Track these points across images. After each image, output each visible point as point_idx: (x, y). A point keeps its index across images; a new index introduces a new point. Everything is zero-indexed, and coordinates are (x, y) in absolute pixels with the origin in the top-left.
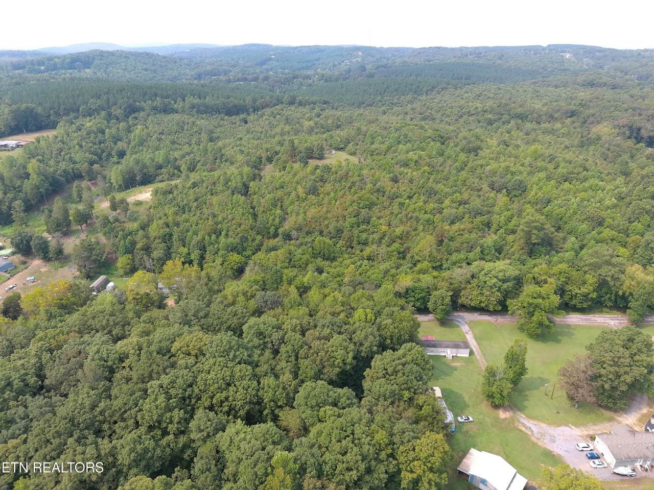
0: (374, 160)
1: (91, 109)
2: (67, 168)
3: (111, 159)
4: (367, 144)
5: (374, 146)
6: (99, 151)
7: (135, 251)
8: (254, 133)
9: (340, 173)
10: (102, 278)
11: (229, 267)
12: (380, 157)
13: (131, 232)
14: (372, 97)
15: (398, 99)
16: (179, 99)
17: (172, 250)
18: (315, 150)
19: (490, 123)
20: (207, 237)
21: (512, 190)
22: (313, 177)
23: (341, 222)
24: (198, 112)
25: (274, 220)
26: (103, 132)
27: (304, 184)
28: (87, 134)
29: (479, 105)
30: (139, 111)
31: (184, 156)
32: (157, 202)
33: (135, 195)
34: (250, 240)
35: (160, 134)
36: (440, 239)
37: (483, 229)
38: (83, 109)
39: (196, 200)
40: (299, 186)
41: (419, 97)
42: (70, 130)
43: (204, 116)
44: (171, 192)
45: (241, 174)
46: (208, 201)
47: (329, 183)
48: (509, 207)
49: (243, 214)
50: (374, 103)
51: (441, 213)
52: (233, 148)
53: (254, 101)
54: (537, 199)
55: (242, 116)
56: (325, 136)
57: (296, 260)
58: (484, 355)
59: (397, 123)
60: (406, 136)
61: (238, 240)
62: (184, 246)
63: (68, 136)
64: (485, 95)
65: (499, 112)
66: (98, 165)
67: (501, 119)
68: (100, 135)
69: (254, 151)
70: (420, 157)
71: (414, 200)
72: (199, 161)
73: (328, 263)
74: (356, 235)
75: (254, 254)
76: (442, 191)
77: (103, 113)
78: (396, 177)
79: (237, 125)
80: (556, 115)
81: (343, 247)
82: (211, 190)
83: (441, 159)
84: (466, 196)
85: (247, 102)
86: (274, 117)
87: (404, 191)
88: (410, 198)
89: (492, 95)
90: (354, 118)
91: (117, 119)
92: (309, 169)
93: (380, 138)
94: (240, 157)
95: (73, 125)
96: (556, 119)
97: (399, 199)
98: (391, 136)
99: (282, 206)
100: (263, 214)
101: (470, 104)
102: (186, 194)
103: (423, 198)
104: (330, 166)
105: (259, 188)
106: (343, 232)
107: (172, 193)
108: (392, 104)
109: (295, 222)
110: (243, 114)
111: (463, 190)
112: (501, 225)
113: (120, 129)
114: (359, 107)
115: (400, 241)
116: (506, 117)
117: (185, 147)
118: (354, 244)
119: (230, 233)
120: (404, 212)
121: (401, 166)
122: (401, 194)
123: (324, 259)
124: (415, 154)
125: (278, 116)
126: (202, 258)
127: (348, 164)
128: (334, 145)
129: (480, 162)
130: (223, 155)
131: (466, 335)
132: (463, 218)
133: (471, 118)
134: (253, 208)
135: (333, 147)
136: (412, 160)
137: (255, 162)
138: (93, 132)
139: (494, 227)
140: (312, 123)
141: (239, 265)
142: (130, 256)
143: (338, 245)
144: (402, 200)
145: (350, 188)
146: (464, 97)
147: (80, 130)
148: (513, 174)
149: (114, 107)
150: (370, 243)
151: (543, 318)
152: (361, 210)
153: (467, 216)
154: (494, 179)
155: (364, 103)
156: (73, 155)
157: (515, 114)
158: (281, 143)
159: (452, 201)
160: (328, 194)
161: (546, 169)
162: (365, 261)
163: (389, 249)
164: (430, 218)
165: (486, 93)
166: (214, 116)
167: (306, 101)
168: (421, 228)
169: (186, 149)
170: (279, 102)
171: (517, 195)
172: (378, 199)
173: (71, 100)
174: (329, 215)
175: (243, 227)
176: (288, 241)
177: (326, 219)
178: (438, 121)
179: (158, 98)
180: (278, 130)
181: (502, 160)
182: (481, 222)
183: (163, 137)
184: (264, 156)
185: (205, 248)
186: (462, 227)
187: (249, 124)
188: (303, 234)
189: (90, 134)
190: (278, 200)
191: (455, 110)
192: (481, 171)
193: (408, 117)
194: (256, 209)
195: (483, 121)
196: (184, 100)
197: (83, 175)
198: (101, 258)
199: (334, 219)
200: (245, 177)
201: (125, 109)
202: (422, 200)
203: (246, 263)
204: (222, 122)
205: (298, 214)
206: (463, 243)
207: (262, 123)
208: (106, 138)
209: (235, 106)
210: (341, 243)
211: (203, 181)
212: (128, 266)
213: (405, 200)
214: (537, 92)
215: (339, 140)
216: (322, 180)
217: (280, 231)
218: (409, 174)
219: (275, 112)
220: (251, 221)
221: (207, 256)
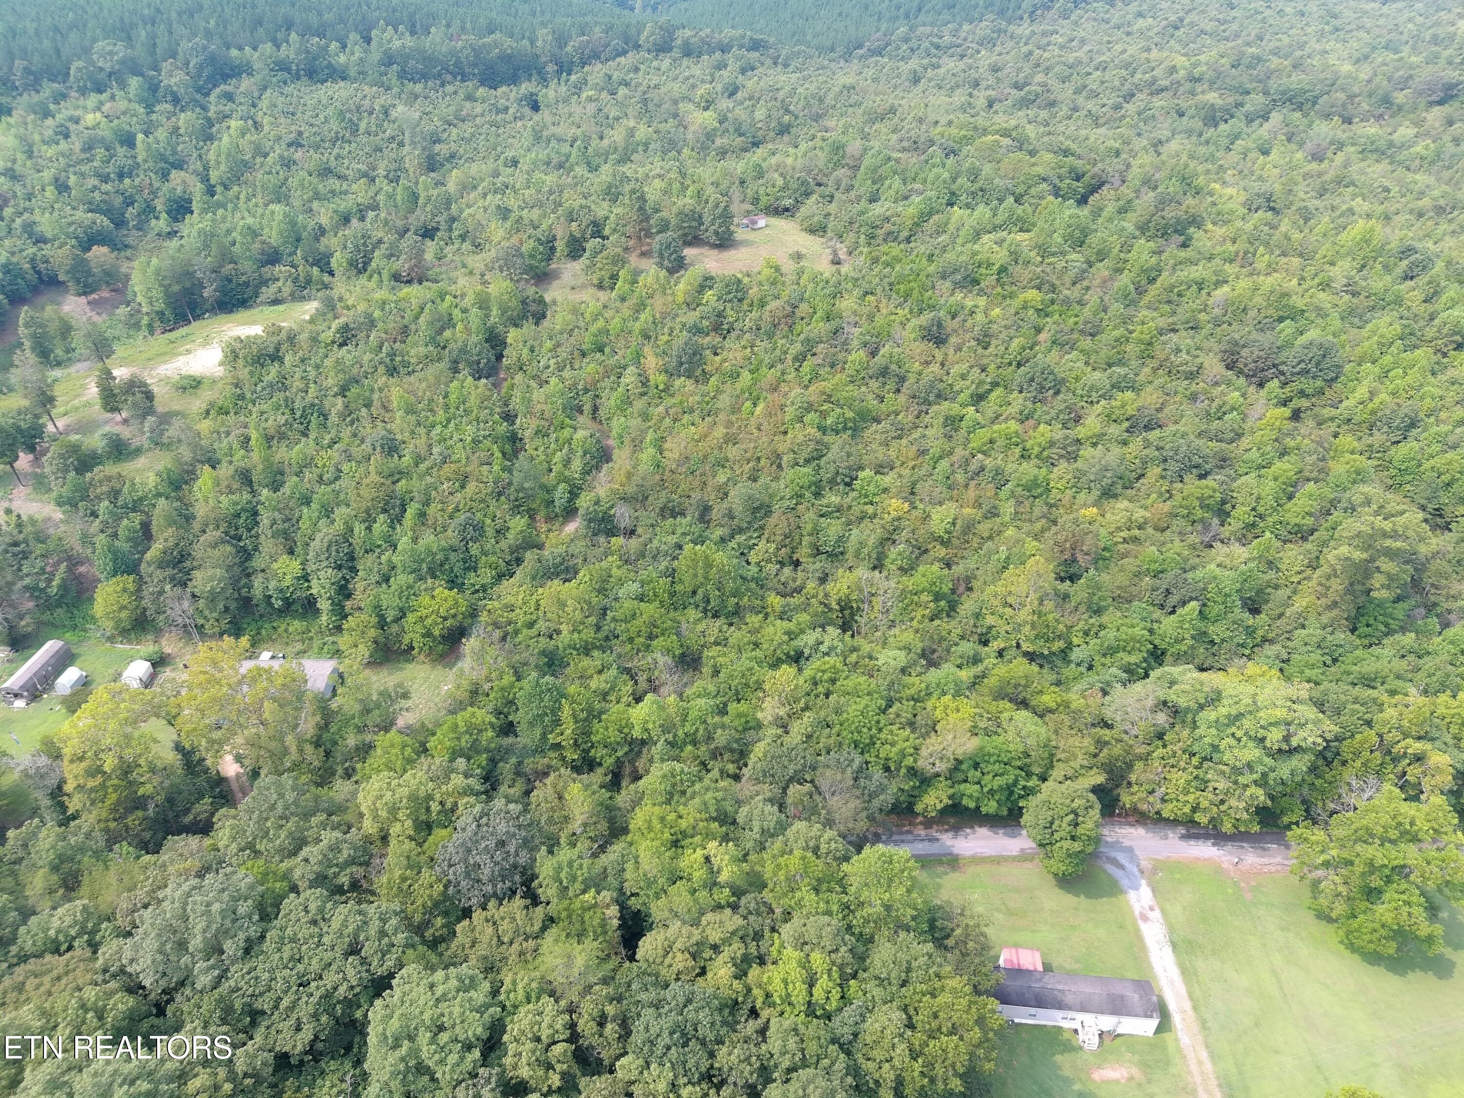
0: (875, 261)
1: (101, 69)
2: (15, 260)
3: (153, 222)
4: (859, 199)
5: (878, 210)
6: (118, 201)
7: (143, 565)
8: (553, 143)
9: (773, 305)
10: (50, 648)
11: (419, 629)
12: (896, 249)
13: (141, 499)
14: (884, 26)
15: (955, 33)
16: (353, 36)
17: (258, 562)
18: (707, 219)
19: (1212, 118)
20: (359, 529)
21: (1293, 374)
22: (691, 317)
23: (764, 479)
24: (403, 75)
25: (567, 462)
26: (129, 141)
27: (665, 338)
28: (84, 150)
29: (1180, 61)
30: (240, 74)
31: (346, 220)
32: (229, 390)
33: (189, 352)
34: (490, 532)
35: (290, 145)
36: (1067, 556)
37: (1202, 520)
38: (79, 69)
39: (343, 391)
40: (647, 350)
41: (1012, 28)
42: (37, 137)
43: (419, 88)
44: (276, 357)
45: (483, 304)
46: (376, 396)
47: (738, 338)
48: (1290, 442)
49: (476, 442)
50: (887, 45)
51: (1073, 457)
52: (485, 195)
53: (561, 40)
54: (1373, 412)
55: (526, 87)
56: (739, 166)
57: (619, 615)
58: (1204, 1025)
59: (950, 123)
60: (974, 174)
61: (452, 536)
62: (291, 552)
63: (30, 156)
64: (1192, 24)
65: (1235, 83)
66: (105, 249)
67: (1242, 105)
68: (121, 151)
69: (536, 213)
70: (1015, 256)
71: (990, 406)
72: (380, 241)
73: (714, 628)
74: (809, 527)
75: (500, 577)
76: (1077, 379)
77: (134, 82)
78: (940, 325)
79: (509, 117)
80: (1400, 97)
81: (769, 561)
82: (392, 355)
83: (1076, 258)
84: (1150, 398)
85: (539, 43)
86: (613, 93)
87: (963, 377)
88: (979, 398)
89: (1209, 27)
90: (829, 101)
91: (176, 100)
92: (683, 285)
93: (897, 182)
94: (497, 231)
95: (49, 122)
96: (1400, 108)
97: (945, 406)
98: (931, 177)
99: (595, 409)
100: (538, 442)
101: (1154, 54)
102: (317, 367)
103: (1018, 402)
104: (746, 280)
105: (532, 351)
106: (769, 513)
107: (281, 360)
108: (937, 47)
109: (629, 475)
110: (530, 80)
111: (1141, 378)
112: (1261, 509)
113: (182, 131)
114: (847, 56)
115: (942, 552)
116: (1255, 101)
117: (355, 187)
118: (803, 553)
119: (433, 510)
120: (959, 452)
121: (957, 285)
122: (951, 385)
123: (705, 611)
124: (1000, 243)
125: (623, 91)
126: (344, 591)
127: (800, 273)
128: (764, 200)
129: (1196, 272)
130: (453, 220)
131: (1144, 927)
132: (1142, 476)
133: (1158, 102)
134: (509, 417)
135: (762, 205)
136: (989, 265)
137: (532, 256)
138: (102, 140)
139: (1241, 514)
140: (708, 118)
141: (448, 623)
142: (130, 580)
143: (753, 557)
144: (955, 409)
145: (800, 359)
146: (1136, 27)
147: (67, 136)
148: (1295, 314)
149: (166, 66)
150: (849, 556)
151: (1415, 910)
152: (829, 438)
153: (1154, 471)
154: (1237, 332)
155: (860, 46)
156: (37, 217)
157: (1284, 93)
158: (612, 194)
159: (1110, 419)
160: (735, 376)
161: (1398, 301)
162: (830, 629)
163: (909, 582)
164: (1036, 479)
165: (1193, 17)
166: (449, 88)
167: (702, 40)
168: (1008, 509)
169: (360, 193)
170: (631, 44)
171: (1310, 391)
172: (882, 399)
173: (47, 44)
174: (733, 452)
175: (471, 487)
176: (602, 539)
177: (721, 464)
178: (1064, 111)
179: (293, 36)
180: (617, 136)
181: (1260, 265)
182: (1201, 499)
183: (298, 155)
184: (560, 233)
185: (352, 559)
186: (1140, 514)
187: (545, 115)
188: (647, 516)
189: (90, 148)
190: (586, 391)
191: (1114, 76)
192: (1197, 304)
193: (981, 99)
194: (518, 421)
195: (1192, 111)
196: (368, 40)
197: (61, 278)
198: (49, 581)
199: (747, 468)
200: (495, 311)
201: (200, 68)
202: (1014, 409)
203: (473, 613)
204: (468, 105)
205: (637, 445)
206: (1138, 575)
207: (577, 110)
208: (140, 159)
209: (506, 58)
210: (763, 549)
211: (372, 323)
212: (124, 614)
213: (963, 405)
214: (1335, 16)
215: (780, 182)
216: (716, 328)
217: (584, 502)
218: (979, 317)
219: (616, 76)
220: (496, 468)
221: (358, 585)
